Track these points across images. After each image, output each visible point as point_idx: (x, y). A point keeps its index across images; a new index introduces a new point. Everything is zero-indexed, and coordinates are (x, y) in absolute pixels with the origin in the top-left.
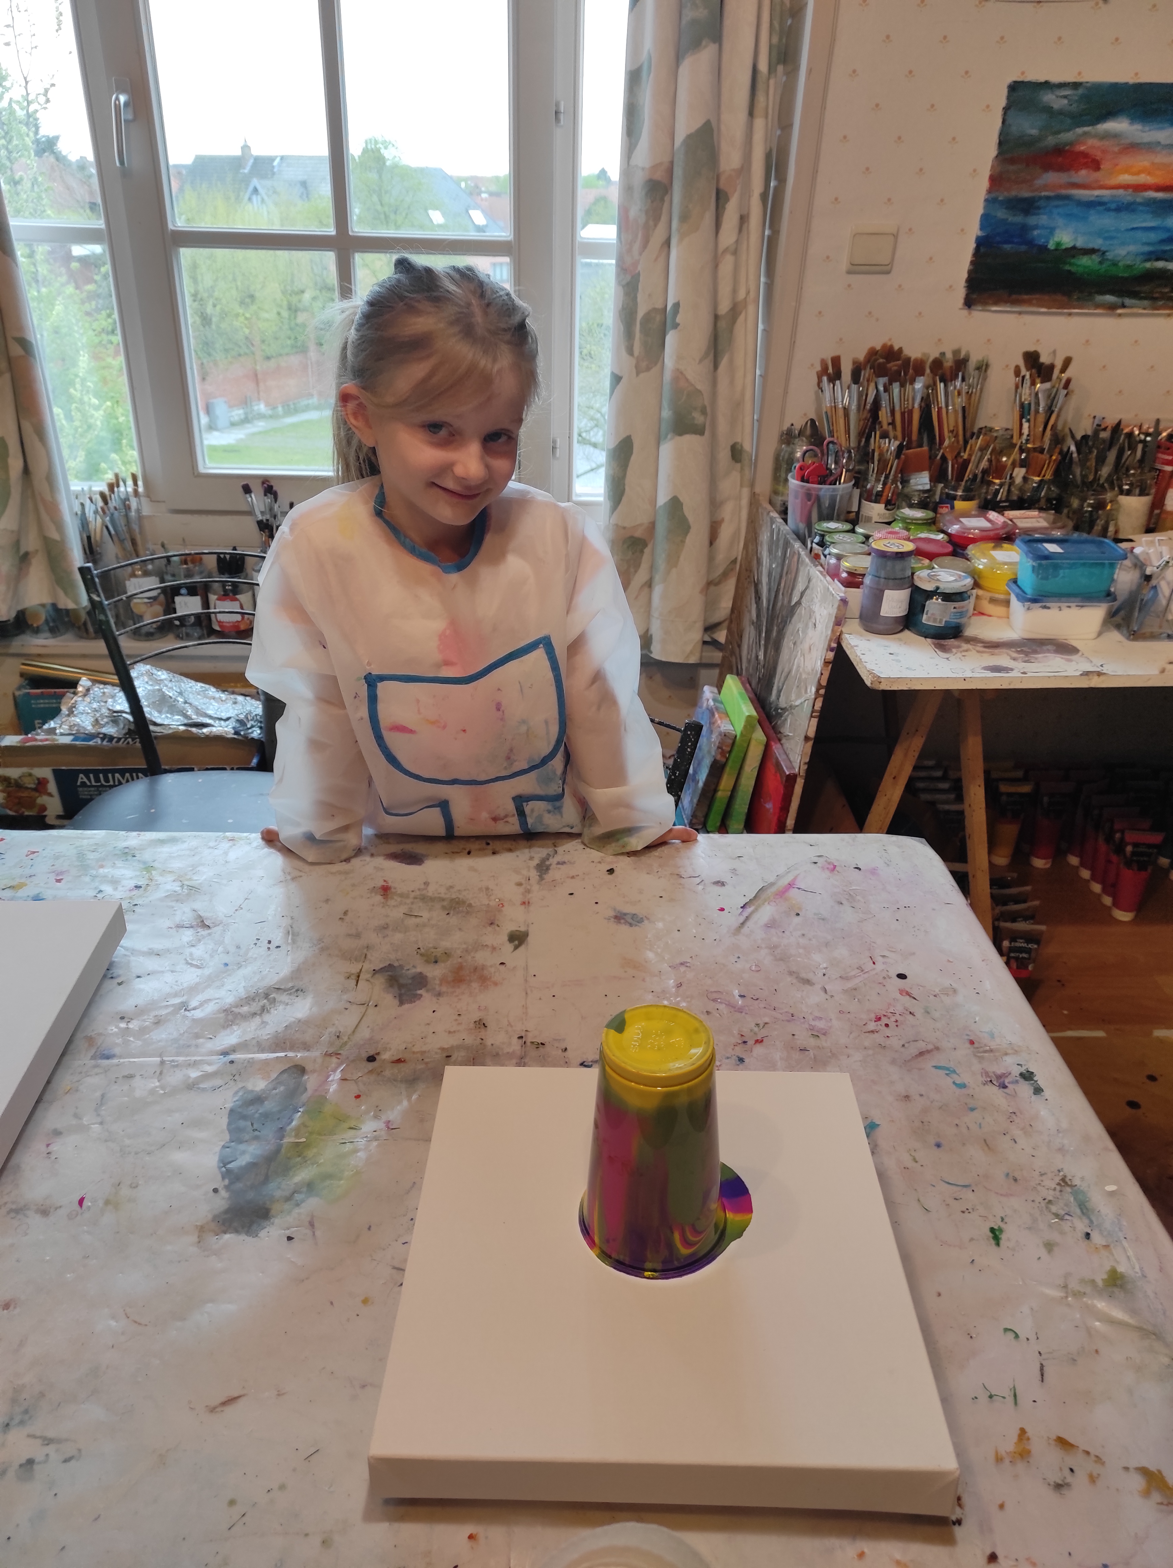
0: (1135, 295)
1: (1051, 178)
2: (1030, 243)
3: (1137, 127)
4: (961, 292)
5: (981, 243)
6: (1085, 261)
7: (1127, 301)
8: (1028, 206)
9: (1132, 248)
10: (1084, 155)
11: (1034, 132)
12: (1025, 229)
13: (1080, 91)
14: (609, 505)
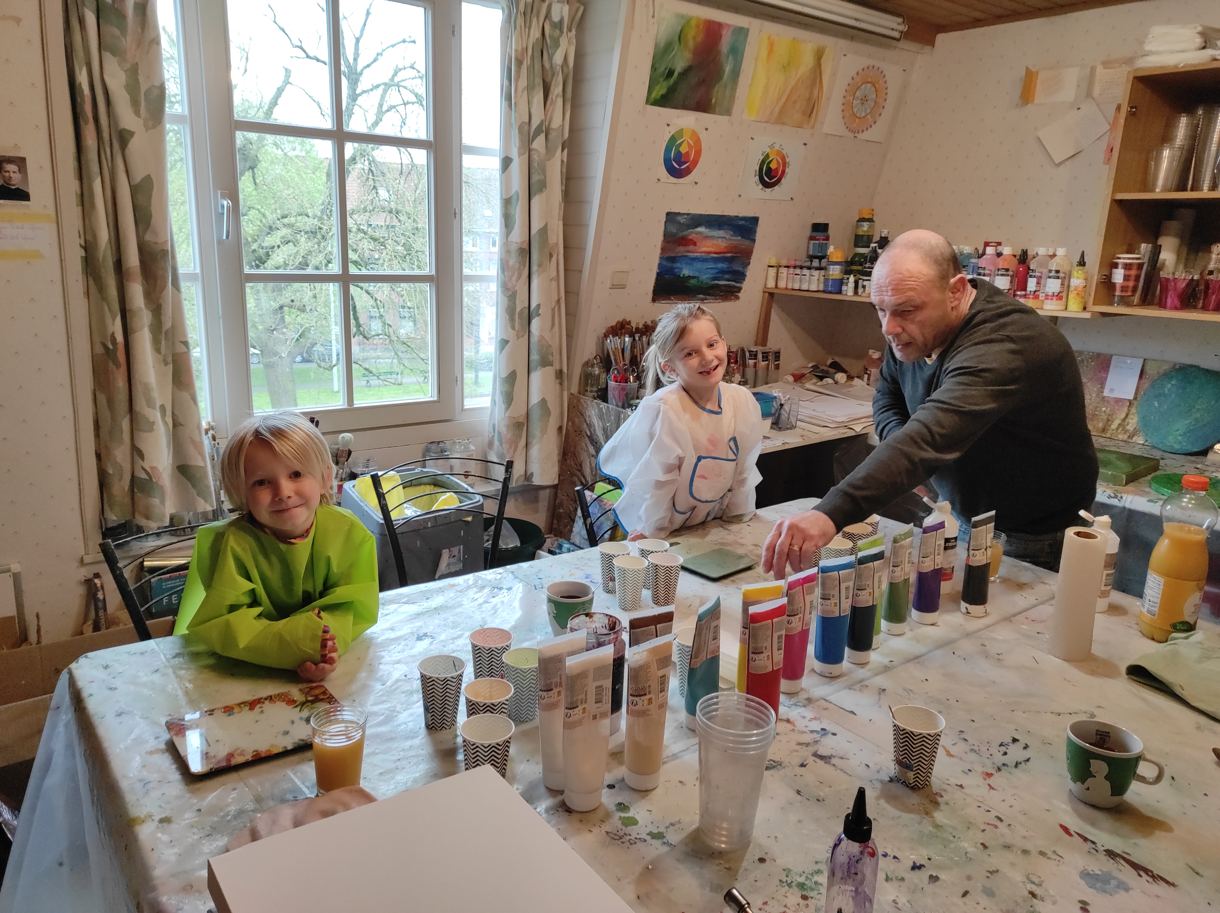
0: (709, 294)
1: (681, 249)
2: (674, 274)
3: (707, 230)
4: (650, 295)
5: (658, 274)
6: (693, 282)
7: (707, 297)
8: (673, 260)
9: (707, 276)
10: (691, 240)
11: (675, 231)
12: (672, 269)
13: (690, 216)
14: (503, 407)
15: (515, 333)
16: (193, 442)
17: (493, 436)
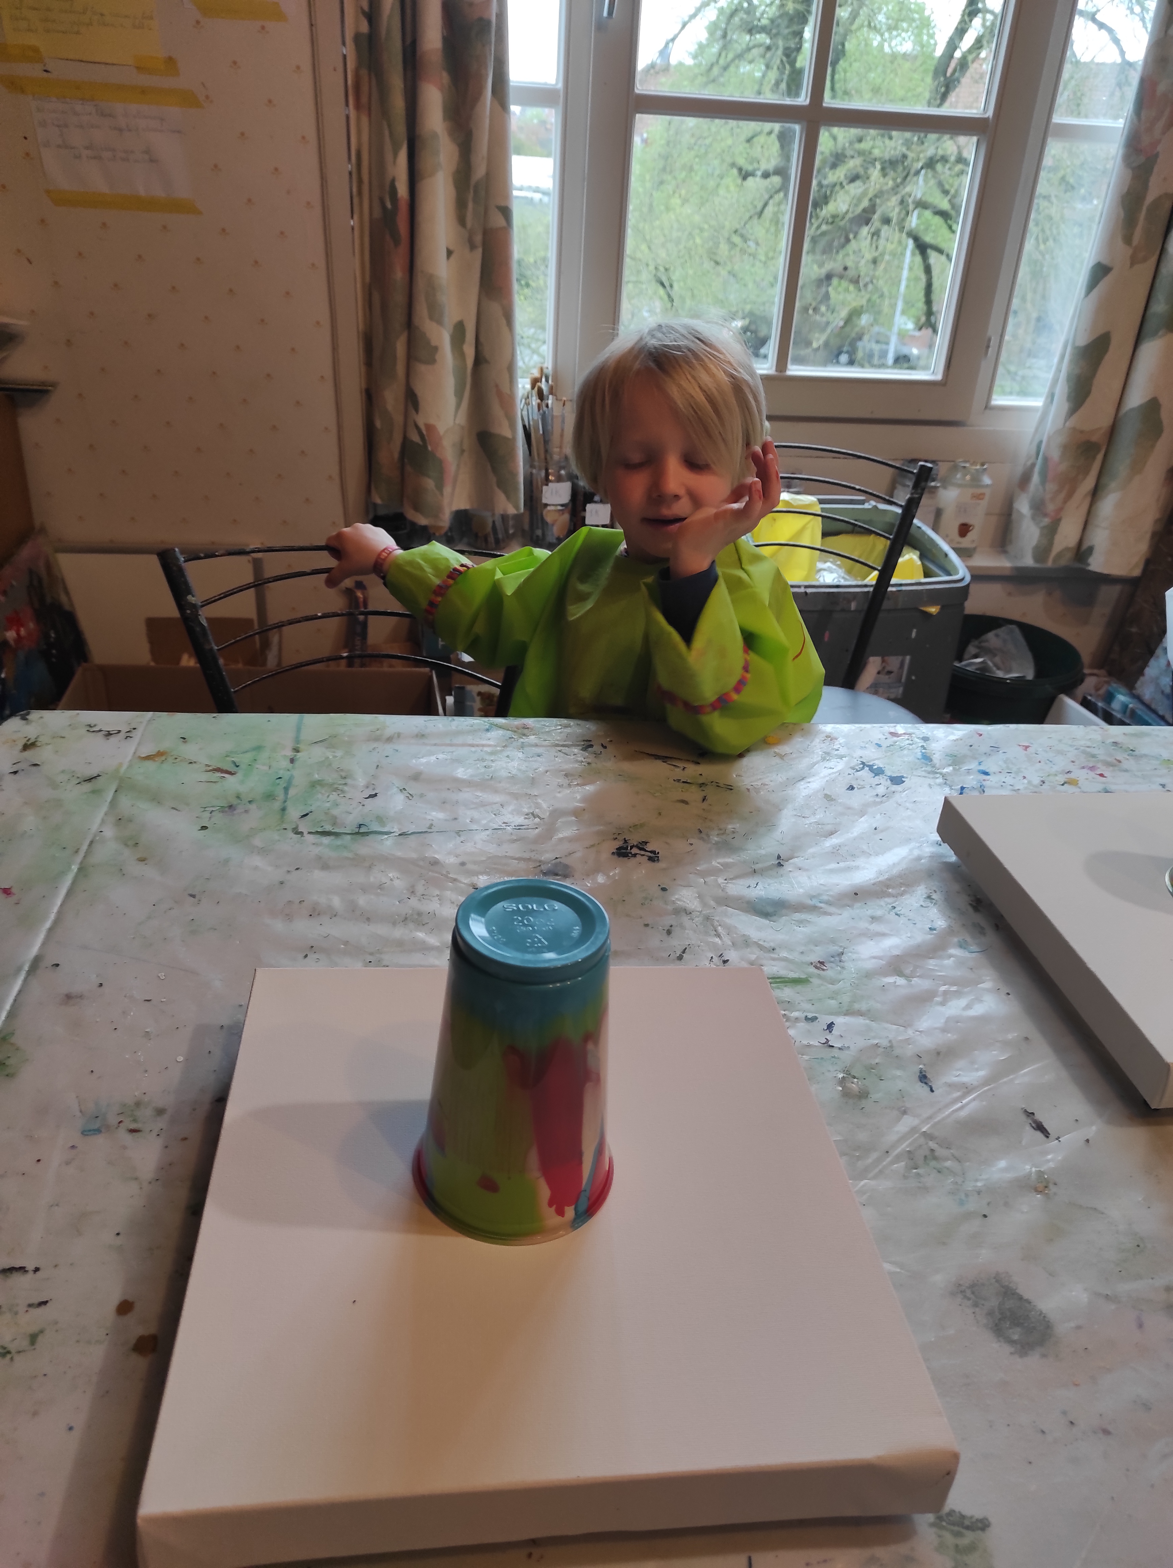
14: (1066, 407)
15: (1129, 251)
16: (500, 394)
17: (1033, 465)
